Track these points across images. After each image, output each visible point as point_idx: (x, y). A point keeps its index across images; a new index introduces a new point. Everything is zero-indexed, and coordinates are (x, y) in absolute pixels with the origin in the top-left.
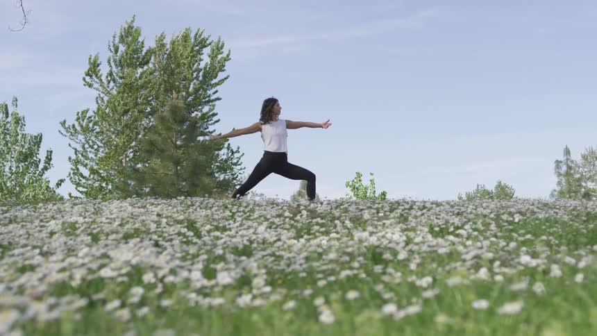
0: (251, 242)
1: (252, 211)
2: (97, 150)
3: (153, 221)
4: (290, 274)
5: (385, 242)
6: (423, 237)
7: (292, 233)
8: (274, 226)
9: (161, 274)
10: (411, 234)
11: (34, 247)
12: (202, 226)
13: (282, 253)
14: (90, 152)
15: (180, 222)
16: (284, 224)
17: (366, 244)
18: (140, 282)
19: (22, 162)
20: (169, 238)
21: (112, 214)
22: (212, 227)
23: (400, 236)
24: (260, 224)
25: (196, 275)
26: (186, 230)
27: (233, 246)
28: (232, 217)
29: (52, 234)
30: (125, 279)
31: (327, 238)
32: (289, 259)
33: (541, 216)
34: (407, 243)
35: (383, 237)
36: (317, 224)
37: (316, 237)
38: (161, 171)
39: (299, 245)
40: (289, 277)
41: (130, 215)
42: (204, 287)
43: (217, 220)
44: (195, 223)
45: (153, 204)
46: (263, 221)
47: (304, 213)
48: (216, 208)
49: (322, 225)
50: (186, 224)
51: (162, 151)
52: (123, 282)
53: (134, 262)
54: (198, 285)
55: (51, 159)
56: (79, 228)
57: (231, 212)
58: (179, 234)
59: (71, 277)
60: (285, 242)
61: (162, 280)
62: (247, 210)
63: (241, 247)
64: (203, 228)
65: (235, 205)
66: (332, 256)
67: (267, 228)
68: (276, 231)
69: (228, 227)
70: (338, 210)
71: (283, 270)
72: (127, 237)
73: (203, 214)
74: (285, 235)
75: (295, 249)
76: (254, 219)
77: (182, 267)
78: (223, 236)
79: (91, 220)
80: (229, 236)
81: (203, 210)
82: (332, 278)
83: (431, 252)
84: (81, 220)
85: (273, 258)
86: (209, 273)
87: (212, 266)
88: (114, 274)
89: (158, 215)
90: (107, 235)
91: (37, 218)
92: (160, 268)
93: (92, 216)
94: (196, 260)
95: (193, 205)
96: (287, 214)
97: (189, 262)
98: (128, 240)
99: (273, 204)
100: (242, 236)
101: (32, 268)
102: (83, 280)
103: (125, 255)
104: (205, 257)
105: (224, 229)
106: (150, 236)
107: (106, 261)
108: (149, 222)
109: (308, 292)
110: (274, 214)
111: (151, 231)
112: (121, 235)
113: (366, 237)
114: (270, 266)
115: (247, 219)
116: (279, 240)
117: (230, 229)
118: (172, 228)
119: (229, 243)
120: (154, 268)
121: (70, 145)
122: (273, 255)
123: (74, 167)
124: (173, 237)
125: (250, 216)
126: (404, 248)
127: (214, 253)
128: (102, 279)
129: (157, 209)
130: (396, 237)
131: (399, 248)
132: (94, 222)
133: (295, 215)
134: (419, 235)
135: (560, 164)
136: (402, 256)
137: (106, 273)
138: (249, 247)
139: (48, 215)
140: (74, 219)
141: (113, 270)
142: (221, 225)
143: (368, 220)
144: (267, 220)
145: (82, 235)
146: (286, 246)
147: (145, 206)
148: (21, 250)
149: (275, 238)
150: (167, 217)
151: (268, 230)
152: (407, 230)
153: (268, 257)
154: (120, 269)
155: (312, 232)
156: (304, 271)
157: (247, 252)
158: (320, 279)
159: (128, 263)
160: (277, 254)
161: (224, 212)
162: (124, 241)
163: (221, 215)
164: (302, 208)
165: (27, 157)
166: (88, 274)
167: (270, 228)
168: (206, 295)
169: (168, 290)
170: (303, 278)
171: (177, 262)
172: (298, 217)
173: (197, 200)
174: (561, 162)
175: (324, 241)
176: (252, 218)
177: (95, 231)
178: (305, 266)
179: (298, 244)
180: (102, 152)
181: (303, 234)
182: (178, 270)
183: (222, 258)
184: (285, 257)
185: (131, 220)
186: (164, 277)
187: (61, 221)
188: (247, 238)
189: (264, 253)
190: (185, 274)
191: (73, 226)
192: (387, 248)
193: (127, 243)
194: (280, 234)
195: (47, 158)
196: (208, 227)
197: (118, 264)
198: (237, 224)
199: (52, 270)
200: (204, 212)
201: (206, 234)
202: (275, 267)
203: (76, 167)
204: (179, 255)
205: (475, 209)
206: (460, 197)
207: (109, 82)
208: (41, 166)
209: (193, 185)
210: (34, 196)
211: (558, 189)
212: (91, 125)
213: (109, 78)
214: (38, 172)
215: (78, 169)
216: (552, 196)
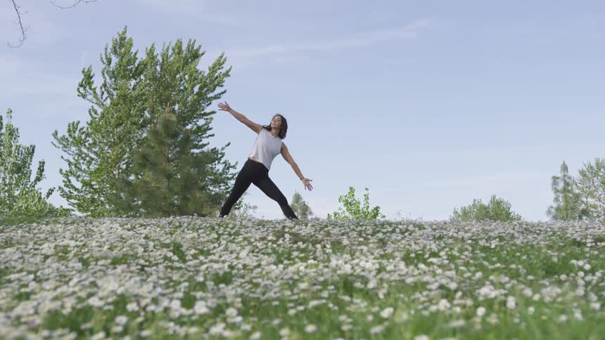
0: (231, 267)
1: (237, 234)
2: (89, 163)
3: (140, 245)
4: (265, 301)
5: (358, 270)
6: (395, 266)
7: (273, 258)
8: (257, 250)
9: (143, 303)
10: (384, 262)
11: (29, 273)
12: (187, 250)
13: (260, 280)
14: (83, 164)
15: (167, 246)
16: (267, 248)
17: (339, 272)
18: (124, 311)
19: (15, 173)
20: (156, 262)
21: (102, 237)
22: (197, 252)
23: (374, 264)
24: (243, 248)
25: (176, 307)
26: (171, 254)
27: (214, 273)
28: (218, 239)
29: (46, 257)
30: (111, 307)
31: (305, 264)
32: (266, 286)
33: (518, 242)
34: (379, 271)
35: (357, 264)
36: (298, 249)
37: (295, 263)
38: (153, 185)
39: (277, 272)
40: (264, 305)
41: (118, 239)
42: (181, 316)
43: (202, 243)
44: (181, 246)
45: (142, 225)
46: (246, 245)
47: (287, 236)
48: (203, 230)
49: (302, 251)
50: (172, 248)
51: (155, 165)
52: (109, 310)
53: (119, 291)
54: (176, 314)
55: (43, 170)
56: (71, 251)
57: (217, 233)
58: (166, 258)
59: (63, 307)
60: (263, 269)
61: (144, 309)
62: (233, 231)
63: (221, 273)
64: (188, 252)
65: (222, 226)
66: (303, 286)
67: (249, 252)
68: (257, 256)
69: (211, 252)
70: (322, 232)
71: (259, 298)
72: (116, 262)
74: (265, 260)
75: (273, 275)
76: (237, 243)
77: (163, 295)
78: (207, 261)
79: (81, 243)
80: (212, 261)
81: (189, 231)
82: (301, 308)
83: (399, 281)
84: (72, 243)
85: (250, 286)
86: (188, 302)
87: (192, 293)
88: (101, 303)
89: (146, 238)
90: (97, 260)
91: (31, 239)
92: (144, 298)
93: (83, 238)
94: (178, 288)
95: (180, 226)
96: (270, 238)
97: (171, 290)
98: (117, 266)
99: (259, 225)
100: (224, 262)
101: (27, 296)
102: (73, 308)
103: (111, 285)
104: (187, 284)
105: (207, 253)
106: (136, 261)
107: (95, 289)
108: (137, 246)
109: (276, 322)
110: (258, 237)
111: (138, 256)
112: (110, 261)
113: (342, 264)
114: (246, 293)
115: (232, 242)
116: (259, 266)
117: (214, 254)
118: (159, 252)
119: (210, 269)
120: (137, 298)
121: (62, 157)
122: (250, 282)
123: (66, 180)
124: (159, 261)
125: (234, 239)
126: (375, 276)
127: (195, 280)
128: (91, 307)
129: (145, 232)
130: (369, 265)
131: (371, 276)
132: (84, 245)
133: (278, 238)
134: (391, 263)
135: (557, 181)
136: (371, 285)
137: (94, 302)
138: (230, 273)
139: (42, 236)
140: (66, 242)
141: (101, 299)
142: (205, 249)
143: (348, 245)
144: (250, 243)
145: (73, 260)
146: (264, 273)
147: (135, 228)
148: (17, 276)
149: (255, 264)
150: (154, 241)
151: (251, 254)
152: (382, 257)
153: (246, 284)
154: (108, 297)
155: (292, 257)
156: (278, 299)
157: (226, 279)
158: (291, 308)
159: (114, 292)
160: (255, 281)
161: (210, 233)
162: (112, 266)
163: (207, 238)
164: (287, 230)
165: (20, 169)
166: (77, 303)
167: (253, 252)
168: (182, 324)
169: (151, 319)
170: (276, 306)
171: (159, 290)
172: (280, 242)
173: (185, 219)
174: (558, 178)
175: (301, 266)
176: (236, 241)
177: (85, 257)
178: (278, 295)
179: (276, 270)
180: (95, 164)
181: (283, 259)
182: (160, 298)
183: (202, 286)
184: (262, 285)
185: (120, 244)
186: (147, 305)
187: (54, 244)
188: (229, 263)
189: (243, 280)
190: (165, 303)
191: (65, 250)
192: (359, 277)
193: (115, 268)
194: (261, 260)
195: (39, 169)
196: (193, 251)
197: (105, 293)
198: (221, 248)
199: (46, 300)
200: (190, 235)
201: (191, 258)
202: (251, 295)
203: (68, 179)
204: (162, 282)
205: (457, 233)
206: (456, 212)
207: (103, 93)
208: (33, 178)
209: (185, 199)
210: (27, 208)
211: (555, 205)
212: (83, 137)
213: (103, 89)
214: (30, 183)
215: (69, 181)
216: (549, 212)
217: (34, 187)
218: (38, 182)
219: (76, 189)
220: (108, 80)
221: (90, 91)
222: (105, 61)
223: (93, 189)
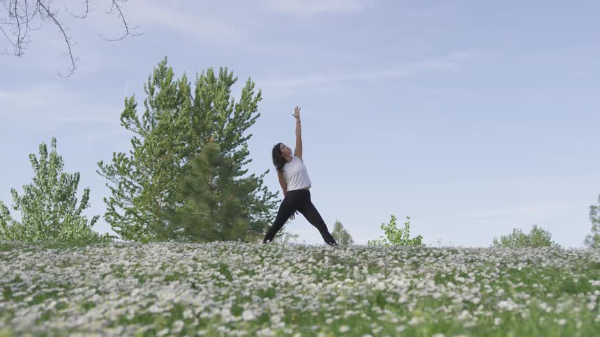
0: (275, 285)
1: (280, 256)
2: (133, 191)
3: (190, 265)
4: (305, 312)
5: (391, 287)
6: (425, 284)
7: (313, 278)
8: (298, 271)
9: (197, 311)
10: (416, 280)
11: (91, 287)
12: (233, 270)
13: (301, 295)
14: (127, 191)
15: (214, 266)
16: (307, 269)
17: (373, 289)
18: (180, 317)
19: (60, 200)
20: (204, 280)
21: (153, 258)
22: (242, 271)
23: (405, 282)
24: (285, 269)
25: (226, 313)
26: (219, 273)
27: (259, 289)
28: (261, 261)
29: (104, 276)
30: (169, 314)
31: (342, 283)
32: (306, 300)
34: (410, 288)
35: (390, 283)
36: (336, 269)
37: (333, 282)
38: (196, 212)
39: (317, 289)
40: (304, 316)
41: (169, 259)
42: (231, 322)
43: (247, 265)
44: (227, 267)
45: (189, 248)
46: (289, 266)
47: (327, 259)
48: (247, 253)
49: (341, 271)
50: (219, 268)
51: (199, 193)
52: (167, 317)
53: (176, 301)
54: (228, 320)
55: (88, 198)
56: (125, 270)
57: (260, 256)
58: (213, 277)
59: (127, 312)
60: (304, 286)
61: (198, 316)
62: (276, 254)
63: (265, 289)
64: (234, 272)
65: (265, 250)
66: (339, 299)
67: (291, 272)
68: (298, 276)
69: (256, 271)
70: (360, 256)
71: (299, 310)
72: (168, 280)
73: (235, 258)
74: (306, 279)
75: (313, 292)
76: (280, 264)
77: (214, 306)
78: (252, 279)
79: (135, 263)
80: (257, 280)
81: (235, 254)
82: (337, 317)
83: (428, 296)
84: (127, 263)
85: (291, 300)
86: (237, 311)
87: (240, 305)
88: (161, 310)
89: (195, 259)
90: (151, 277)
91: (87, 261)
92: (196, 306)
93: (135, 259)
94: (226, 300)
95: (226, 250)
96: (311, 260)
97: (221, 302)
98: (170, 282)
99: (300, 249)
100: (267, 280)
101: (93, 305)
102: (136, 313)
103: (169, 294)
104: (234, 297)
105: (253, 273)
106: (187, 279)
107: (154, 299)
108: (187, 266)
109: (314, 327)
110: (299, 260)
111: (188, 275)
112: (163, 278)
113: (376, 282)
114: (288, 306)
115: (275, 263)
116: (300, 284)
117: (258, 273)
118: (206, 272)
119: (255, 286)
120: (192, 306)
121: (107, 185)
122: (292, 297)
123: (110, 208)
124: (207, 280)
125: (277, 261)
126: (406, 293)
127: (242, 294)
128: (150, 314)
129: (193, 254)
130: (400, 283)
131: (402, 292)
132: (137, 265)
133: (318, 261)
134: (421, 281)
135: (596, 210)
136: (402, 300)
137: (154, 309)
138: (274, 290)
139: (97, 257)
140: (120, 262)
141: (159, 307)
142: (250, 269)
143: (383, 266)
144: (292, 265)
145: (130, 277)
146: (304, 289)
147: (182, 250)
148: (81, 290)
149: (297, 282)
150: (202, 261)
151: (292, 274)
152: (415, 277)
153: (288, 299)
154: (164, 306)
155: (331, 277)
156: (316, 310)
157: (270, 294)
158: (329, 317)
159: (171, 301)
160: (296, 296)
161: (254, 256)
162: (165, 283)
163: (251, 260)
164: (327, 253)
165: (65, 197)
166: (140, 310)
167: (294, 272)
168: (233, 328)
169: (203, 324)
170: (315, 317)
171: (211, 302)
172: (320, 263)
173: (230, 244)
174: (596, 207)
175: (339, 284)
176: (279, 263)
177: (141, 274)
178: (317, 307)
179: (315, 288)
180: (139, 192)
181: (322, 278)
182: (211, 308)
183: (249, 299)
184: (303, 299)
185: (171, 264)
186: (200, 313)
187: (110, 264)
188: (273, 282)
189: (285, 295)
190: (217, 311)
191: (121, 268)
192: (391, 293)
193: (168, 284)
194: (301, 279)
195: (84, 196)
196: (239, 271)
197: (164, 302)
198: (265, 268)
199: (111, 307)
200: (235, 257)
201: (237, 277)
202: (292, 308)
203: (112, 207)
204: (213, 296)
205: (488, 257)
206: (496, 242)
207: (146, 123)
208: (78, 206)
209: (228, 226)
210: (72, 235)
211: (593, 234)
212: (127, 166)
213: (146, 119)
214: (74, 211)
215: (114, 209)
216: (587, 242)
217: (79, 214)
218: (82, 210)
219: (120, 217)
220: (151, 110)
221: (133, 121)
222: (148, 90)
223: (137, 216)
